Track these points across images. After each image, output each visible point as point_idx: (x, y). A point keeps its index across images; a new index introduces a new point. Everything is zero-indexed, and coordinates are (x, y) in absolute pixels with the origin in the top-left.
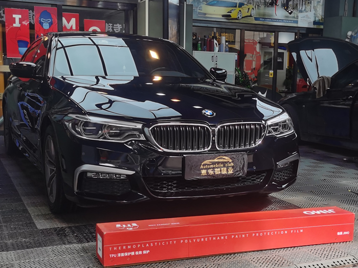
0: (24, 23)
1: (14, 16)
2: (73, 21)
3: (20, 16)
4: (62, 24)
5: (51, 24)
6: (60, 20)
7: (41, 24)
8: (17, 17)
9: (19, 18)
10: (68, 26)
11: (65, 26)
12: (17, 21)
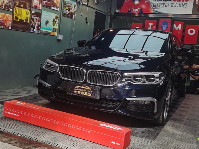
0: (153, 27)
1: (149, 24)
2: (180, 26)
3: (152, 24)
4: (173, 28)
5: (167, 28)
6: (172, 26)
7: (162, 27)
8: (151, 24)
9: (152, 25)
10: (177, 29)
11: (175, 29)
12: (150, 26)
